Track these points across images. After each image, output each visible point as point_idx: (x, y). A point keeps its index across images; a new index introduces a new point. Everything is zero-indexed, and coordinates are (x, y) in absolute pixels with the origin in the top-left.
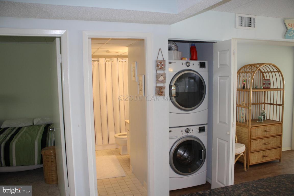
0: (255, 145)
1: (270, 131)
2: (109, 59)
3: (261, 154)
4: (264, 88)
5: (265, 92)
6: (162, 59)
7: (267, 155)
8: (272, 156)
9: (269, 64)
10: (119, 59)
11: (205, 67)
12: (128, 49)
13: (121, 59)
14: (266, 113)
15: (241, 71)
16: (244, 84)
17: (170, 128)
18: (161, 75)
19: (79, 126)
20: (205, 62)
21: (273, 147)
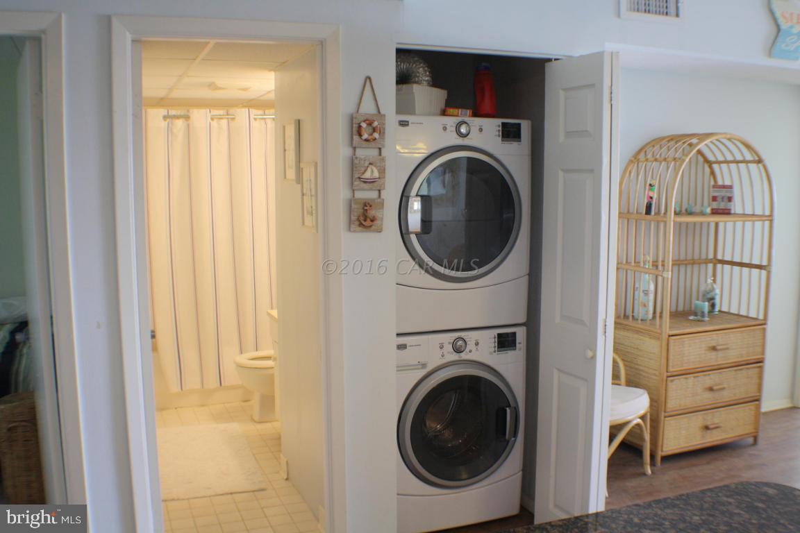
0: (680, 394)
1: (727, 349)
2: (221, 112)
3: (698, 420)
4: (715, 212)
5: (717, 225)
6: (373, 110)
7: (717, 424)
8: (731, 425)
9: (728, 136)
10: (254, 112)
11: (520, 141)
12: (276, 79)
13: (260, 112)
14: (718, 291)
15: (642, 156)
16: (651, 198)
17: (398, 335)
18: (370, 164)
19: (99, 326)
20: (519, 125)
21: (736, 398)
